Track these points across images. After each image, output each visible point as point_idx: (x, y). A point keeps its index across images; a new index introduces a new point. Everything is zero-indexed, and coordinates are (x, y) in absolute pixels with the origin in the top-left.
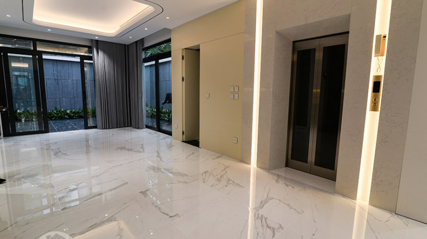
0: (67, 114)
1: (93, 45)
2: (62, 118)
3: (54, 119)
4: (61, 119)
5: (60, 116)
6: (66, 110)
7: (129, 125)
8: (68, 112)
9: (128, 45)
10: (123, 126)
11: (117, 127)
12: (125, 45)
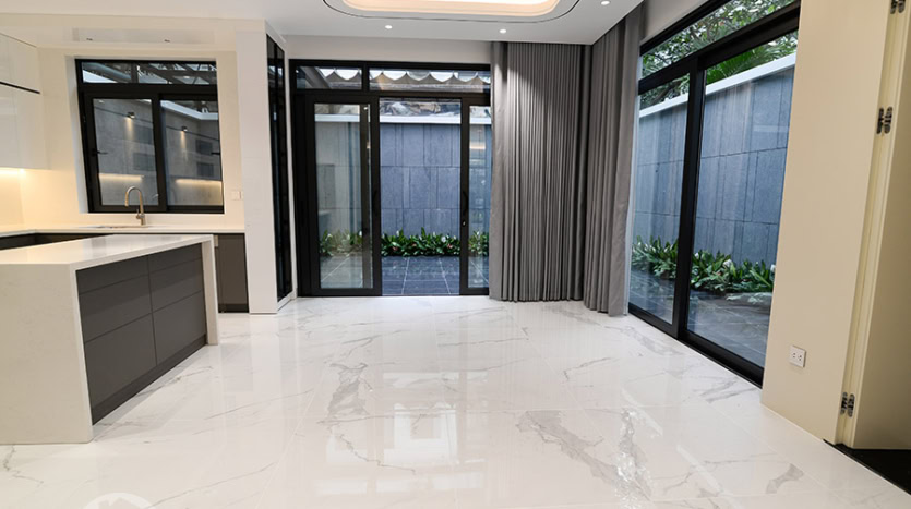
0: (442, 245)
1: (492, 58)
2: (430, 253)
3: (417, 255)
4: (431, 255)
5: (428, 249)
6: (441, 235)
7: (576, 297)
8: (444, 239)
9: (592, 46)
10: (557, 296)
11: (541, 299)
12: (583, 46)
